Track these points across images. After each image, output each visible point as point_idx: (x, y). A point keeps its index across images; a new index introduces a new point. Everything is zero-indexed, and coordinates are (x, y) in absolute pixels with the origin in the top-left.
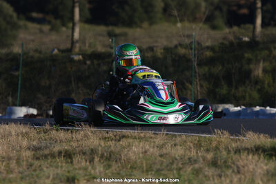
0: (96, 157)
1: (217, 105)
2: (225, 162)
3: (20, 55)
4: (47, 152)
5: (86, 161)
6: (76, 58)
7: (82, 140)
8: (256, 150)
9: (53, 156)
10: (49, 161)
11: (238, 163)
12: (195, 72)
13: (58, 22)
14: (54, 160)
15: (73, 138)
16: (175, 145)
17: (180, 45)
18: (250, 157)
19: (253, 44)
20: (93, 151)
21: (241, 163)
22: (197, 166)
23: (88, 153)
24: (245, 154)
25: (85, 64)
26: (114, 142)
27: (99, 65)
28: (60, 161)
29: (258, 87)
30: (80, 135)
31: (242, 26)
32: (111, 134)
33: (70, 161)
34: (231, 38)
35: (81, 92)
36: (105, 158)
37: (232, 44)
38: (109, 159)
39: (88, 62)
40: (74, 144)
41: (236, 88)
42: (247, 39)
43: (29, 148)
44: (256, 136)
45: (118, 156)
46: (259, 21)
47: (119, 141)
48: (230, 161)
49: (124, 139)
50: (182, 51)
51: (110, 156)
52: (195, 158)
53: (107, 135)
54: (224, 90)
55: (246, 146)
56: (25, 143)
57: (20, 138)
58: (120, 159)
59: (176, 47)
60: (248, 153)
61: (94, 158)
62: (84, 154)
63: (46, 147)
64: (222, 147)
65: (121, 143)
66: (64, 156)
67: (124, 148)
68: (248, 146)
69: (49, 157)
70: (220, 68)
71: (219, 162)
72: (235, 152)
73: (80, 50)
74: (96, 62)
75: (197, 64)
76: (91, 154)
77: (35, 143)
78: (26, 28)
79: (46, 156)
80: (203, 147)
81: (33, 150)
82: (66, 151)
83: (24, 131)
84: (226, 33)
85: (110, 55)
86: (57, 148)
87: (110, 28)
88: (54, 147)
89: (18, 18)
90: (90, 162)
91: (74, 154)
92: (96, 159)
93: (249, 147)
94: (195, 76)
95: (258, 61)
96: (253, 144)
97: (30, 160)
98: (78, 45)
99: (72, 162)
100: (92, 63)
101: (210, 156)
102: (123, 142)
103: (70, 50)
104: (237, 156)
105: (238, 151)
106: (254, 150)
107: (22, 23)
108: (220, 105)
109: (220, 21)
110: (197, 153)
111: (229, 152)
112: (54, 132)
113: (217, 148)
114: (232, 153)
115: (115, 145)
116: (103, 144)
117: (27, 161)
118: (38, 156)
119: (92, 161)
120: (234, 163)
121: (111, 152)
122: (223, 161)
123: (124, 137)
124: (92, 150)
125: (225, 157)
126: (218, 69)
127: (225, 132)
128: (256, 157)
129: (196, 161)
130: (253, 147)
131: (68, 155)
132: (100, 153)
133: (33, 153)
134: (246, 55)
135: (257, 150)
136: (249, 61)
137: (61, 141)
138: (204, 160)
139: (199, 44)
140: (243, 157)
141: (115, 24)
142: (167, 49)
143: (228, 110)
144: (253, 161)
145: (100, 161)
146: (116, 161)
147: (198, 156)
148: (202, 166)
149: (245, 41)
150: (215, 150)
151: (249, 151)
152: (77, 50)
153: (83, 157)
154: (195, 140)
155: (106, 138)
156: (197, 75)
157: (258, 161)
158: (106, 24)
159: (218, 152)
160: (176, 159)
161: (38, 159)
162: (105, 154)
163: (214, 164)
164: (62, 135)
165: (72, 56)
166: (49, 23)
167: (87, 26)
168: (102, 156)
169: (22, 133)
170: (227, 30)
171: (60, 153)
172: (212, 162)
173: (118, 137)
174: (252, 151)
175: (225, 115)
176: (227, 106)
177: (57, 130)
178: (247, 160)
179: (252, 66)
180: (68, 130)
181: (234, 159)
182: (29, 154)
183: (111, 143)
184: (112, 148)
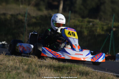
2: (34, 71)
8: (50, 67)
11: (40, 72)
12: (26, 29)
16: (9, 60)
17: (20, 14)
18: (47, 69)
22: (19, 71)
44: (51, 60)
48: (36, 70)
50: (20, 17)
52: (18, 67)
55: (45, 65)
59: (17, 15)
64: (33, 64)
71: (30, 70)
72: (39, 67)
75: (27, 25)
80: (23, 63)
93: (47, 65)
94: (26, 31)
96: (49, 64)
101: (26, 67)
104: (40, 69)
105: (41, 66)
110: (20, 65)
111: (36, 66)
113: (30, 64)
120: (38, 72)
122: (32, 70)
125: (34, 68)
127: (36, 57)
128: (50, 70)
129: (18, 69)
130: (49, 65)
138: (23, 69)
139: (29, 14)
140: (43, 69)
142: (12, 15)
144: (48, 72)
147: (20, 67)
148: (21, 71)
151: (46, 67)
154: (20, 59)
156: (27, 30)
157: (50, 72)
160: (8, 67)
163: (28, 71)
172: (27, 70)
174: (48, 67)
178: (45, 71)
181: (38, 70)
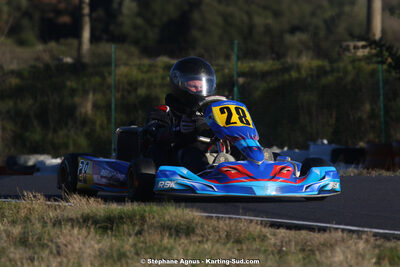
1: (26, 157)
2: (39, 239)
8: (84, 221)
11: (59, 240)
18: (76, 231)
19: (78, 68)
21: (62, 240)
24: (69, 227)
29: (87, 129)
31: (62, 41)
34: (46, 57)
37: (47, 67)
41: (55, 131)
42: (69, 60)
44: (84, 201)
46: (86, 34)
48: (46, 237)
54: (36, 135)
55: (70, 216)
60: (73, 226)
64: (34, 217)
68: (72, 215)
70: (31, 102)
71: (30, 239)
72: (54, 225)
80: (6, 217)
84: (38, 51)
93: (74, 216)
95: (85, 93)
96: (80, 213)
104: (56, 230)
105: (57, 223)
106: (81, 220)
108: (31, 157)
109: (30, 35)
111: (44, 224)
113: (27, 219)
114: (50, 225)
120: (52, 241)
122: (36, 237)
125: (39, 231)
126: (27, 104)
127: (39, 195)
128: (84, 231)
130: (79, 216)
134: (69, 83)
135: (86, 221)
136: (73, 92)
138: (8, 236)
140: (64, 231)
143: (42, 163)
144: (80, 237)
149: (67, 64)
150: (25, 222)
151: (73, 222)
157: (86, 238)
159: (29, 225)
163: (23, 241)
170: (40, 47)
172: (21, 239)
174: (78, 222)
175: (38, 170)
176: (42, 158)
178: (71, 235)
179: (77, 100)
181: (52, 234)
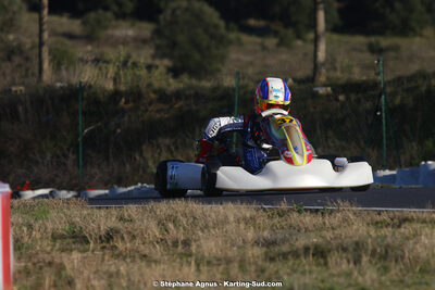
0: (364, 255)
3: (234, 90)
4: (285, 248)
5: (349, 262)
6: (322, 91)
7: (340, 226)
9: (296, 254)
10: (290, 263)
13: (290, 32)
14: (297, 262)
15: (324, 223)
20: (358, 246)
23: (351, 249)
25: (337, 100)
26: (390, 229)
27: (358, 101)
28: (307, 262)
30: (335, 220)
32: (384, 217)
33: (322, 261)
35: (332, 145)
36: (377, 256)
38: (385, 257)
39: (341, 98)
40: (329, 235)
43: (257, 243)
45: (399, 252)
47: (399, 226)
49: (407, 224)
51: (387, 252)
53: (378, 218)
56: (250, 235)
57: (242, 226)
58: (403, 257)
61: (360, 256)
62: (345, 250)
63: (284, 241)
65: (402, 230)
66: (313, 255)
67: (408, 238)
69: (290, 257)
73: (328, 78)
74: (353, 97)
76: (355, 251)
77: (266, 234)
78: (240, 43)
79: (285, 256)
81: (263, 245)
82: (316, 247)
83: (248, 215)
85: (375, 85)
86: (301, 242)
87: (373, 39)
88: (297, 239)
89: (227, 28)
90: (355, 263)
91: (329, 251)
92: (365, 259)
97: (260, 263)
98: (324, 71)
99: (326, 264)
100: (348, 99)
102: (406, 229)
103: (311, 80)
107: (233, 36)
112: (295, 215)
115: (394, 234)
116: (372, 233)
117: (256, 263)
118: (272, 255)
119: (357, 261)
121: (388, 246)
123: (406, 220)
124: (357, 244)
131: (320, 253)
132: (370, 247)
133: (264, 249)
137: (306, 229)
141: (381, 32)
145: (370, 262)
146: (396, 261)
152: (322, 79)
153: (344, 255)
155: (377, 223)
158: (367, 33)
161: (272, 259)
162: (379, 250)
164: (308, 219)
165: (316, 89)
166: (276, 34)
167: (335, 37)
168: (374, 253)
169: (245, 219)
171: (307, 249)
173: (396, 221)
177: (299, 212)
180: (317, 210)
182: (258, 251)
183: (387, 231)
184: (389, 240)
